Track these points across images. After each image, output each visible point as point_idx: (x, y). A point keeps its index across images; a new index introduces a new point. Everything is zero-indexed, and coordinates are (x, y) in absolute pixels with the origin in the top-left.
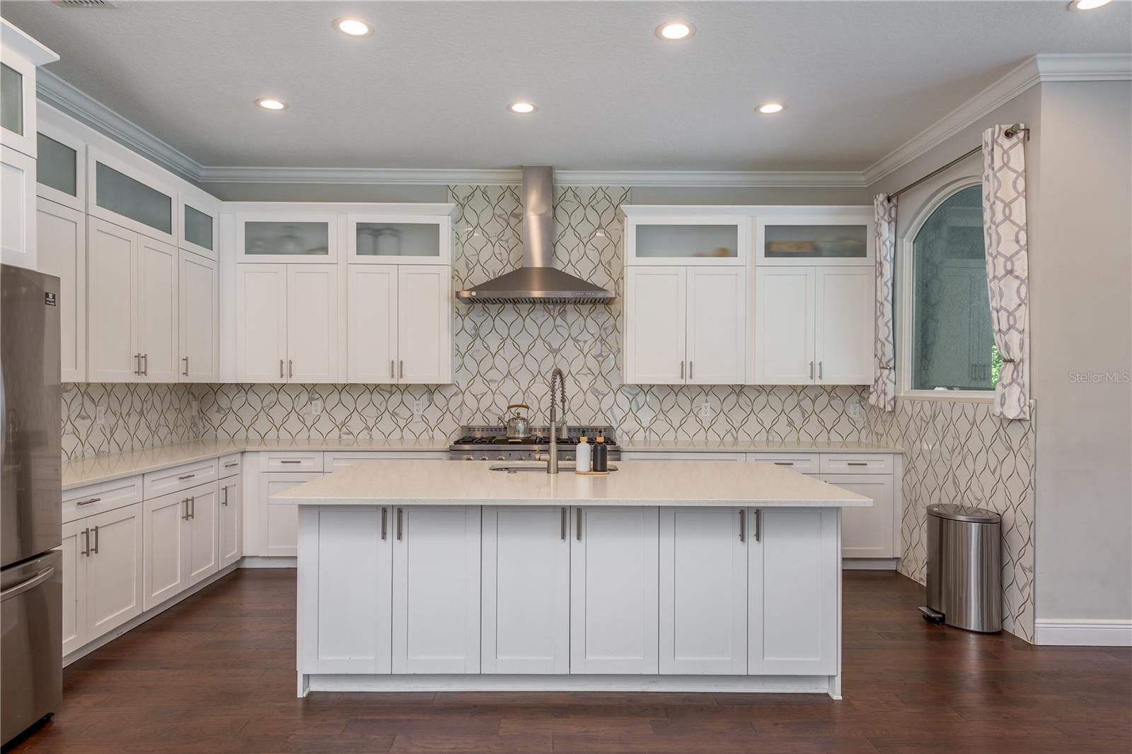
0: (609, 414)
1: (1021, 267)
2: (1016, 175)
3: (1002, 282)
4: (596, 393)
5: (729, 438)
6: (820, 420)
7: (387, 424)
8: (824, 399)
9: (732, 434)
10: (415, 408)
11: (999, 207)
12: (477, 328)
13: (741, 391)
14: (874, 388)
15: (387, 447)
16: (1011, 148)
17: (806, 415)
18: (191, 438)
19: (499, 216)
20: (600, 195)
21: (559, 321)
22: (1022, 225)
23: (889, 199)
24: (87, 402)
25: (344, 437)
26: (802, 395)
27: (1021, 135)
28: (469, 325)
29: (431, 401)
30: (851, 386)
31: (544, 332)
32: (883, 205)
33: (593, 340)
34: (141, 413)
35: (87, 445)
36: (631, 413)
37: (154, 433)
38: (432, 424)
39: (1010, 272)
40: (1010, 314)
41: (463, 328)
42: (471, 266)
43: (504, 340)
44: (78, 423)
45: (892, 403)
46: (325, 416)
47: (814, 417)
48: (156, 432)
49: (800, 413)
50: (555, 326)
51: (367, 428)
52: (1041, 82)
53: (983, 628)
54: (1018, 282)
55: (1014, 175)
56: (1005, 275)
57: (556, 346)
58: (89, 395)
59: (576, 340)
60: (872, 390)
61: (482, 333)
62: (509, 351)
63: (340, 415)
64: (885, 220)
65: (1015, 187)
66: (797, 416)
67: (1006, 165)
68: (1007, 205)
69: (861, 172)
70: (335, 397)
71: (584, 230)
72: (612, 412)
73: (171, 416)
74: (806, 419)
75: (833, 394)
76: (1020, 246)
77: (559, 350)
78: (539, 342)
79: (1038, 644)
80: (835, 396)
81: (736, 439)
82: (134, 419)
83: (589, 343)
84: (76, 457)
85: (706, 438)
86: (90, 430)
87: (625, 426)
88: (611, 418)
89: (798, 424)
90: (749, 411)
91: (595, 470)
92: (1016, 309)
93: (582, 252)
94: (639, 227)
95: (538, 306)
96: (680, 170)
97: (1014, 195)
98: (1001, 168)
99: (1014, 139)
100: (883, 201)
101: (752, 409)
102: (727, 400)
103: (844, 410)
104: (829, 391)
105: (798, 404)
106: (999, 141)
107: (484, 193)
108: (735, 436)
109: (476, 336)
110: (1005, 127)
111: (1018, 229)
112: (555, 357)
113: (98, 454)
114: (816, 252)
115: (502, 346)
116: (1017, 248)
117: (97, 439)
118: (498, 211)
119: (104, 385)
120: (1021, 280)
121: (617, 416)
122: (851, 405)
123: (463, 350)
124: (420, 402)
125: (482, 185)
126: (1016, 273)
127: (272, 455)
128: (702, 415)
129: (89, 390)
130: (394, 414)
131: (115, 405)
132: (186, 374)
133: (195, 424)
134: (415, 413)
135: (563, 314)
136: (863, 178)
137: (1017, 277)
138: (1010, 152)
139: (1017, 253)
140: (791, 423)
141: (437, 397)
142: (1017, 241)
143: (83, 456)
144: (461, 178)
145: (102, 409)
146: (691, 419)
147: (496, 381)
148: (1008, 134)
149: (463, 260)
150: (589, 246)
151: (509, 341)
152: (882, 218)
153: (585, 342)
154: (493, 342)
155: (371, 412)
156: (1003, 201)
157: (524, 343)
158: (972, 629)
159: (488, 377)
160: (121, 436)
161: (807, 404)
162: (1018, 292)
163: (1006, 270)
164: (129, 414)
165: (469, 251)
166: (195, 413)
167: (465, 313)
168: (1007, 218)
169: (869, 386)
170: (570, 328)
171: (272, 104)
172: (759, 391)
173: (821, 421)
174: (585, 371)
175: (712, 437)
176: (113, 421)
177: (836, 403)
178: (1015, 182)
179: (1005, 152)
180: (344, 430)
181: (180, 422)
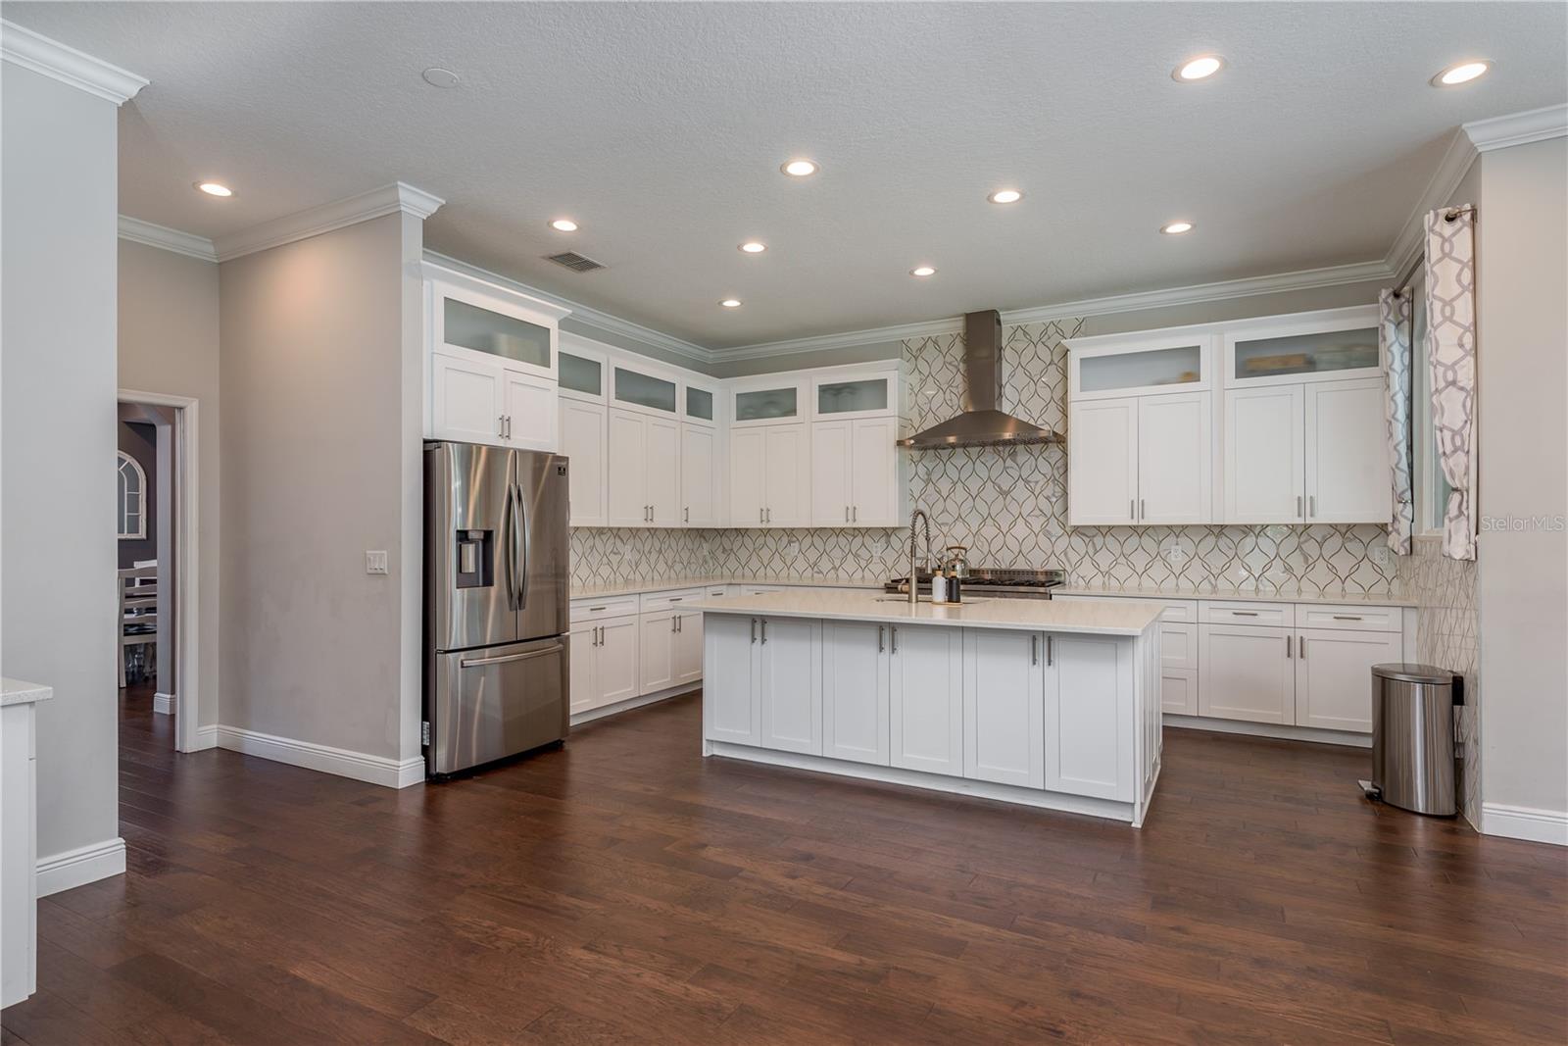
0: (1062, 557)
1: (1466, 377)
2: (1460, 266)
3: (1443, 395)
4: (1048, 534)
5: (1206, 585)
6: (1330, 567)
7: (850, 565)
8: (1337, 540)
9: (1210, 582)
10: (875, 549)
11: (1437, 305)
12: (929, 474)
13: (1221, 533)
14: (1393, 527)
15: (851, 584)
16: (1454, 235)
17: (1310, 561)
18: (703, 574)
19: (950, 364)
20: (1052, 329)
21: (1009, 462)
22: (1467, 325)
23: (1397, 295)
24: (618, 541)
25: (815, 575)
26: (1305, 535)
27: (1467, 217)
28: (922, 471)
29: (888, 543)
30: (1376, 525)
31: (994, 474)
32: (1387, 303)
33: (1045, 480)
34: (660, 551)
35: (618, 574)
36: (1087, 556)
37: (671, 567)
38: (890, 564)
39: (1454, 383)
40: (1454, 433)
41: (917, 473)
42: (924, 414)
43: (955, 484)
44: (612, 557)
45: (1407, 545)
46: (801, 556)
47: (1321, 564)
48: (672, 567)
49: (1302, 559)
50: (1005, 468)
51: (834, 568)
52: (1480, 153)
53: (1427, 809)
54: (1464, 394)
55: (1456, 267)
56: (1447, 387)
57: (1005, 488)
58: (619, 537)
59: (1027, 482)
60: (1390, 529)
61: (934, 478)
62: (960, 494)
63: (813, 555)
64: (1390, 321)
65: (1459, 281)
66: (1296, 561)
67: (1445, 255)
68: (1448, 303)
69: (1383, 261)
70: (808, 540)
71: (1035, 367)
72: (1066, 555)
73: (685, 555)
74: (1309, 565)
75: (1348, 534)
76: (1466, 351)
77: (1009, 492)
78: (989, 484)
79: (1485, 833)
80: (1352, 537)
81: (1214, 587)
82: (654, 556)
83: (1041, 483)
84: (610, 582)
85: (1177, 585)
86: (620, 563)
87: (1081, 571)
88: (1065, 560)
89: (1299, 571)
90: (1231, 554)
91: (950, 600)
92: (1463, 427)
93: (1033, 391)
94: (1082, 360)
95: (988, 449)
96: (1136, 292)
97: (1457, 289)
98: (1440, 260)
99: (1458, 223)
100: (1387, 298)
101: (1236, 554)
102: (1202, 543)
103: (1366, 555)
104: (1344, 531)
105: (1299, 547)
106: (1437, 228)
107: (935, 343)
108: (1214, 583)
109: (928, 481)
110: (1443, 211)
111: (1462, 330)
112: (1005, 499)
113: (627, 581)
114: (1310, 365)
115: (953, 489)
116: (1460, 353)
117: (625, 570)
118: (948, 358)
119: (630, 529)
120: (1467, 392)
121: (1071, 560)
122: (1376, 549)
123: (916, 495)
124: (879, 545)
125: (934, 336)
126: (1461, 384)
127: (750, 587)
128: (1172, 558)
129: (619, 533)
130: (856, 556)
131: (639, 545)
132: (686, 520)
133: (706, 563)
134: (874, 555)
135: (1013, 455)
136: (1387, 268)
137: (1462, 389)
138: (1454, 239)
139: (1463, 358)
140: (1288, 569)
141: (893, 538)
142: (1461, 346)
143: (615, 582)
144: (914, 332)
145: (629, 547)
146: (1158, 563)
147: (947, 524)
148: (1450, 219)
149: (916, 409)
150: (1040, 384)
151: (959, 484)
152: (1386, 318)
153: (1037, 482)
154: (944, 486)
155: (837, 553)
156: (1441, 299)
157: (974, 487)
158: (1421, 811)
159: (939, 520)
160: (644, 568)
161: (1311, 548)
162: (1464, 406)
163: (1446, 381)
164: (650, 552)
165: (921, 400)
166: (706, 553)
167: (919, 459)
168: (1450, 319)
169: (1386, 524)
170: (1020, 468)
171: (732, 303)
172: (1244, 532)
173: (1332, 568)
174: (1037, 512)
175: (1183, 582)
176: (637, 557)
177: (1355, 547)
178: (1459, 275)
179: (1444, 240)
180: (816, 569)
181: (693, 560)
